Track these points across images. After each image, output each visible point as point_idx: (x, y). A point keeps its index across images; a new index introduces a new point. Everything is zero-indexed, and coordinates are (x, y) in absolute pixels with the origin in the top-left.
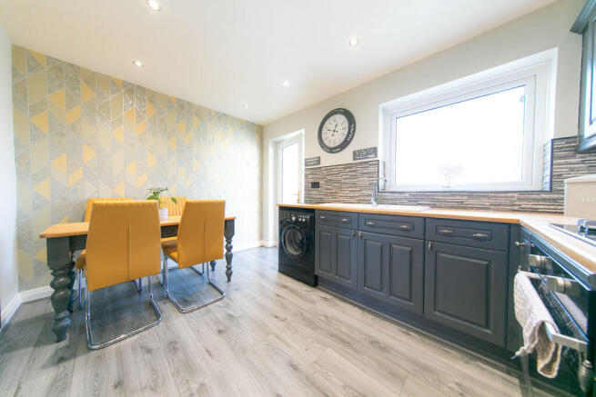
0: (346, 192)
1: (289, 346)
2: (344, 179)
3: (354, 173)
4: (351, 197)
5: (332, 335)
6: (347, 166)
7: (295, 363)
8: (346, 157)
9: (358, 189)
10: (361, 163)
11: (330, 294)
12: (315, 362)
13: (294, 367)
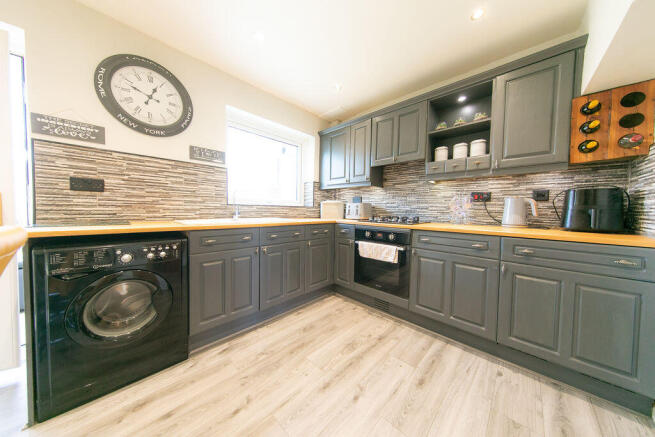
0: (178, 203)
1: (299, 392)
2: (173, 183)
3: (192, 177)
4: (187, 210)
5: (292, 353)
6: (178, 164)
7: (322, 386)
8: (175, 148)
9: (199, 199)
10: (203, 166)
11: (224, 342)
12: (322, 368)
13: (326, 386)
